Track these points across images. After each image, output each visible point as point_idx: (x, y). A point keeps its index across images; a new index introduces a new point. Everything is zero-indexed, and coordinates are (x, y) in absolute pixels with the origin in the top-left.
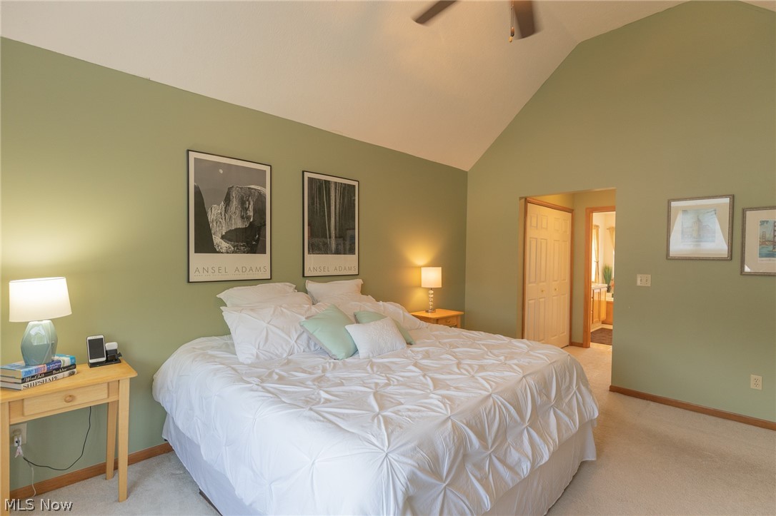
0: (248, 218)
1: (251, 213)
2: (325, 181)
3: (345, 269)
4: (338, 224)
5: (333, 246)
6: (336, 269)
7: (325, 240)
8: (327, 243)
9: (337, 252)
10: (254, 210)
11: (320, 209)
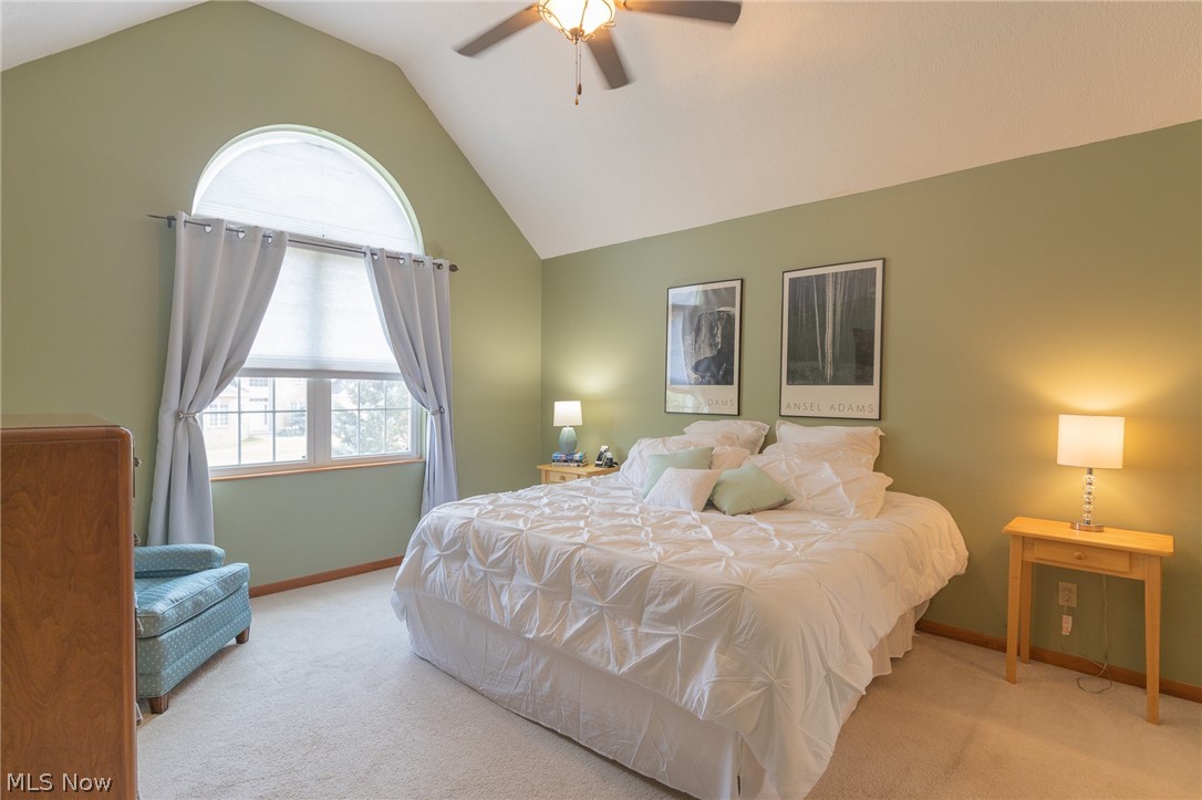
0: (716, 345)
1: (719, 339)
2: (817, 276)
3: (851, 407)
4: (838, 338)
5: (829, 371)
6: (832, 407)
7: (814, 363)
8: (818, 369)
9: (836, 381)
10: (722, 335)
11: (807, 320)
